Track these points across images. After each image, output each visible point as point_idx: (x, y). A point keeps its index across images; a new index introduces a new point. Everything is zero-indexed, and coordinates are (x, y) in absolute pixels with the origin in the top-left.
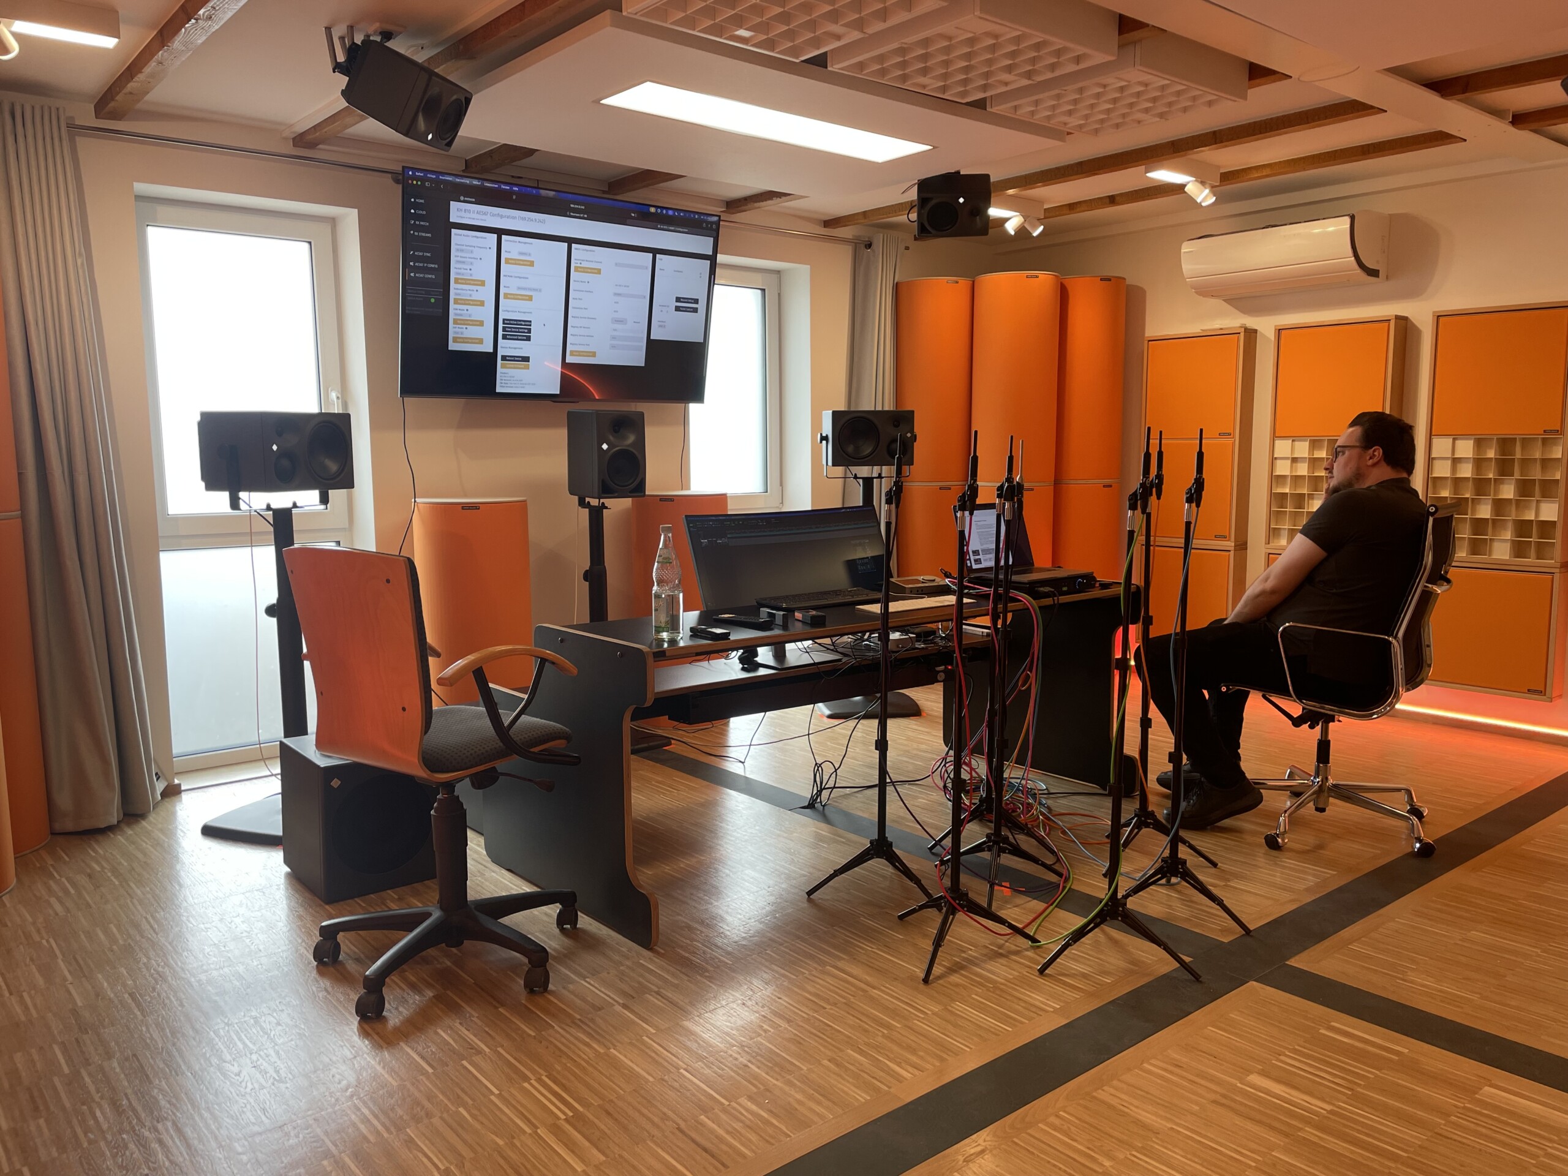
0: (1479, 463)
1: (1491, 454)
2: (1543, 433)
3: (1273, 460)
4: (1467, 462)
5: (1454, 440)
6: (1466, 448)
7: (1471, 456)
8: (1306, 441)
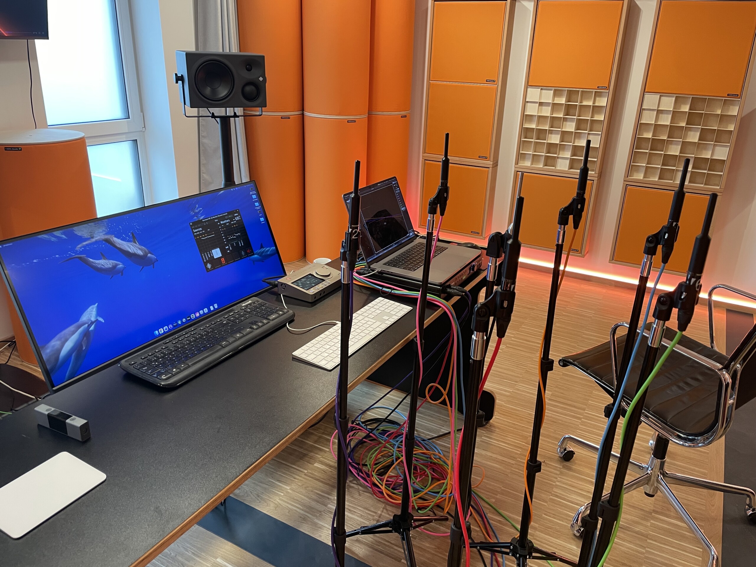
0: (675, 114)
1: (686, 108)
2: (727, 96)
3: (525, 102)
4: (667, 114)
5: (661, 96)
6: (668, 103)
7: (672, 109)
8: (551, 90)
